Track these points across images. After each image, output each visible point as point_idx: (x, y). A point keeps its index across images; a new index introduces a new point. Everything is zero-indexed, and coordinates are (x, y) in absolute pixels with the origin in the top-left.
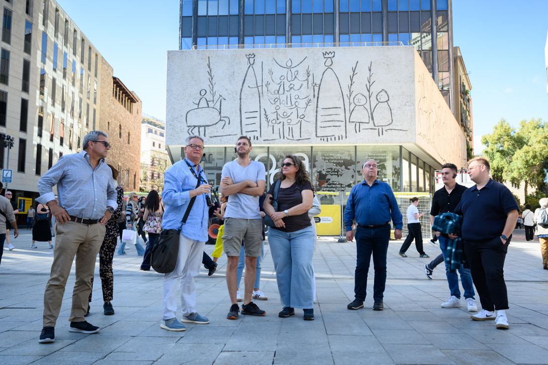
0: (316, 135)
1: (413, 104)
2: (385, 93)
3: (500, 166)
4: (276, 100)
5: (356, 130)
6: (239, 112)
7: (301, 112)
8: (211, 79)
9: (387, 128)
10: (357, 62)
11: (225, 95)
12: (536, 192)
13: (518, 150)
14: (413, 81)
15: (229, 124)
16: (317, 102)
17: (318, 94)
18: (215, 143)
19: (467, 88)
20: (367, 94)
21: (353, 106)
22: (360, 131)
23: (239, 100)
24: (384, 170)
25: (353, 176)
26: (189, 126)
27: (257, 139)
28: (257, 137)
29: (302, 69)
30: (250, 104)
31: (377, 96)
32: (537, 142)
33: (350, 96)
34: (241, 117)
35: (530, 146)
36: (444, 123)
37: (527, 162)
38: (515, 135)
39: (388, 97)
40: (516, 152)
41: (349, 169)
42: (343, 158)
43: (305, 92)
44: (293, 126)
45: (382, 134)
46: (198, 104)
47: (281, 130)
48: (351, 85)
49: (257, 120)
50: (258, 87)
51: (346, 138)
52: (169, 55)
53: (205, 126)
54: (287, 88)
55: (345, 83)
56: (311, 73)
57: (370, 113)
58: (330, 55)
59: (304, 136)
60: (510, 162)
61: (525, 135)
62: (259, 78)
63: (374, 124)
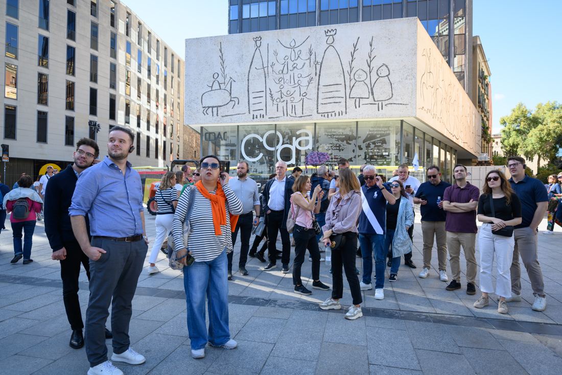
0: (317, 111)
1: (415, 77)
2: (386, 68)
3: (515, 143)
4: (280, 80)
5: (355, 105)
6: (247, 92)
7: (303, 90)
8: (222, 63)
9: (387, 102)
10: (359, 38)
11: (235, 77)
12: (548, 165)
13: (533, 129)
14: (415, 54)
15: (238, 104)
16: (319, 80)
17: (320, 72)
18: (226, 122)
19: (486, 74)
20: (367, 69)
21: (353, 81)
22: (359, 107)
23: (247, 81)
24: (384, 144)
25: (354, 151)
26: (204, 107)
27: (263, 117)
28: (263, 115)
29: (305, 49)
30: (257, 85)
31: (377, 71)
32: (551, 121)
33: (351, 72)
34: (249, 97)
35: (545, 125)
36: (455, 100)
37: (541, 139)
38: (531, 116)
39: (389, 71)
40: (531, 131)
41: (350, 144)
42: (345, 133)
43: (307, 70)
44: (296, 104)
45: (382, 109)
46: (212, 87)
47: (285, 108)
48: (352, 61)
49: (263, 100)
50: (264, 68)
51: (346, 113)
52: (187, 43)
53: (217, 107)
54: (290, 68)
55: (346, 59)
56: (313, 52)
57: (370, 88)
58: (332, 33)
59: (306, 112)
60: (525, 139)
61: (541, 116)
62: (265, 60)
63: (374, 99)
